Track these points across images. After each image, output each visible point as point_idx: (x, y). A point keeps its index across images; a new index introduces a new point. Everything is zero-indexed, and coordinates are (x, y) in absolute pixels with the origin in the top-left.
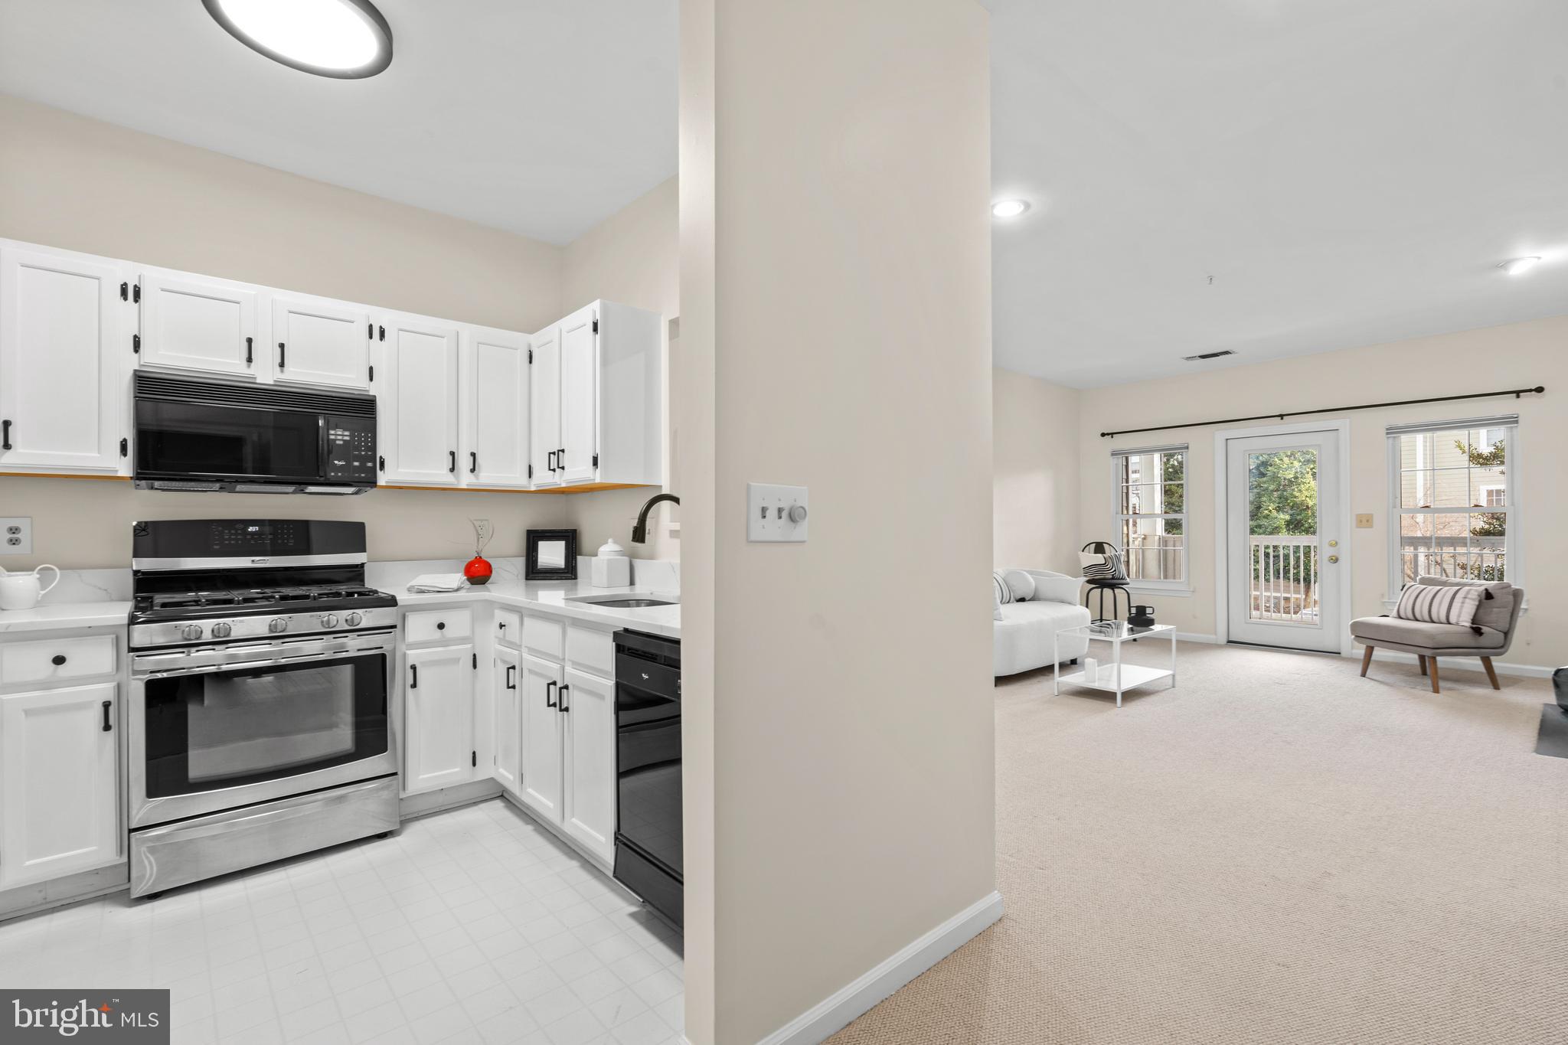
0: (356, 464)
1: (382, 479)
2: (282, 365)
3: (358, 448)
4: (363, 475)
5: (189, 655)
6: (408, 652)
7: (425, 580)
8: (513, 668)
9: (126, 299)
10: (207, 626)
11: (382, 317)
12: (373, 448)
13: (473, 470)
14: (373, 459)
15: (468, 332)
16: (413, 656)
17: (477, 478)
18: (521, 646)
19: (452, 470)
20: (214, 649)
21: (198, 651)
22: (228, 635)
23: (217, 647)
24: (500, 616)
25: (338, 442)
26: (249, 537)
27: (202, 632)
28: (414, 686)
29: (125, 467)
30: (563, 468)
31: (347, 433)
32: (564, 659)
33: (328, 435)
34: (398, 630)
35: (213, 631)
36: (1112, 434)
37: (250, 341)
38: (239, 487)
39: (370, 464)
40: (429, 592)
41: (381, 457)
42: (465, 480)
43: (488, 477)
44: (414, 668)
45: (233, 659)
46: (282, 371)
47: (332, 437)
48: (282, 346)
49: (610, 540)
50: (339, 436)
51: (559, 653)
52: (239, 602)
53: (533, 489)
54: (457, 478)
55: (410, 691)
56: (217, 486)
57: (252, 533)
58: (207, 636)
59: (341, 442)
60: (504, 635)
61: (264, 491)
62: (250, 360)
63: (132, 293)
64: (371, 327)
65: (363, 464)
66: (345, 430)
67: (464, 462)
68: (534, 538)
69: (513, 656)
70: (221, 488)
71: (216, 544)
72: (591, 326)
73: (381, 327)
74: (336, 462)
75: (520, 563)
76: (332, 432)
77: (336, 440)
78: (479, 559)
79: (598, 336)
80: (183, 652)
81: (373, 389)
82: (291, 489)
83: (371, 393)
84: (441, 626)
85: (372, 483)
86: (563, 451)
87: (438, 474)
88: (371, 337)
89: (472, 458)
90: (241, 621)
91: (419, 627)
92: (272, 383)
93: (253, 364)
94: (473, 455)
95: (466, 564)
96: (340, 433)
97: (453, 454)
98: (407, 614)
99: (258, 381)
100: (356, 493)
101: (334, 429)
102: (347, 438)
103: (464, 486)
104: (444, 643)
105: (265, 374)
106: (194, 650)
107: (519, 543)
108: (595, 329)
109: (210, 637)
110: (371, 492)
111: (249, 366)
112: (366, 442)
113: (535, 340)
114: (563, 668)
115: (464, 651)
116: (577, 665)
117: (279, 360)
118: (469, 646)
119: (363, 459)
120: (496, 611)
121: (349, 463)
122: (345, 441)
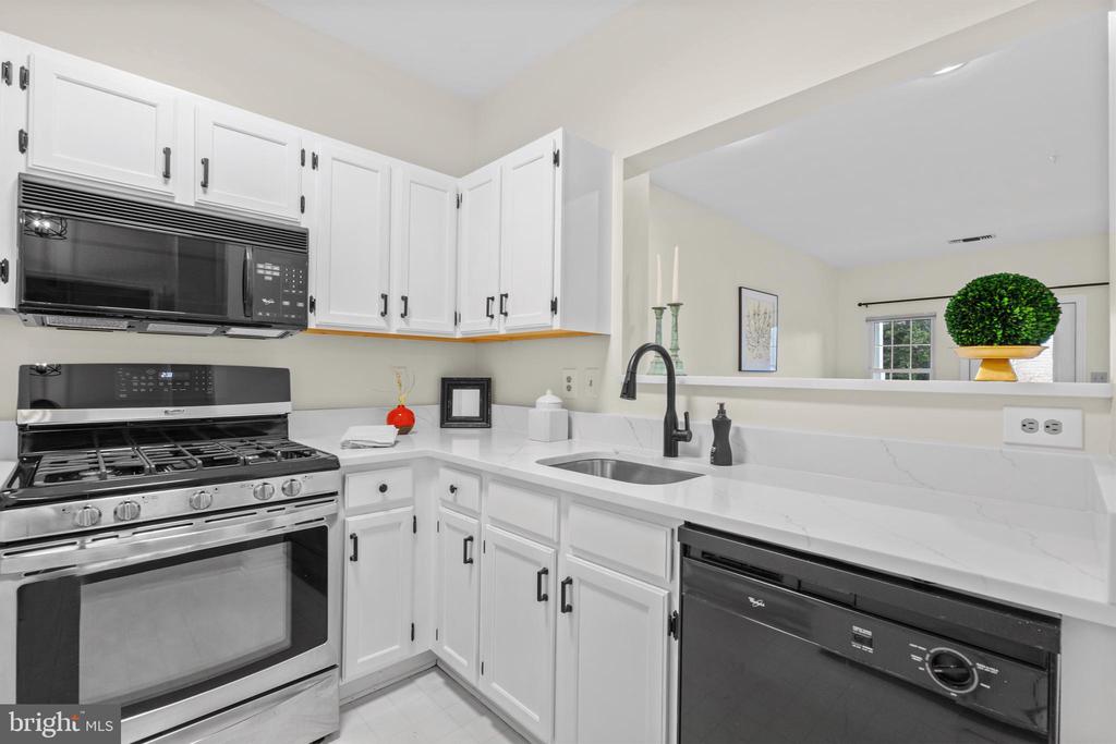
0: (286, 303)
1: (314, 321)
2: (205, 185)
3: (287, 286)
4: (293, 316)
5: (82, 547)
6: (348, 519)
7: (357, 433)
8: (471, 539)
9: (10, 83)
10: (107, 507)
11: (317, 143)
12: (305, 287)
13: (404, 315)
14: (304, 298)
15: (402, 169)
16: (354, 523)
17: (407, 323)
18: (480, 514)
19: (384, 314)
20: (117, 536)
21: (94, 540)
22: (137, 516)
23: (121, 534)
24: (449, 477)
25: (267, 278)
26: (161, 384)
27: (100, 515)
28: (354, 558)
29: (5, 296)
30: (506, 314)
31: (277, 268)
32: (558, 543)
33: (256, 269)
34: (338, 497)
35: (115, 512)
36: (866, 304)
37: (167, 152)
38: (152, 326)
39: (301, 305)
40: (365, 447)
41: (311, 298)
42: (396, 325)
43: (418, 323)
44: (354, 537)
45: (141, 548)
46: (205, 192)
47: (261, 272)
48: (205, 162)
49: (549, 392)
50: (269, 270)
51: (550, 533)
52: (151, 472)
53: (458, 336)
54: (388, 322)
55: (349, 565)
56: (125, 324)
57: (165, 381)
58: (108, 520)
59: (271, 279)
60: (455, 500)
61: (180, 331)
62: (167, 175)
63: (17, 77)
64: (303, 151)
65: (293, 304)
66: (275, 264)
67: (396, 307)
68: (448, 386)
69: (470, 524)
70: (129, 327)
71: (123, 393)
72: (551, 158)
73: (314, 154)
74: (264, 300)
75: (435, 411)
76: (260, 266)
77: (264, 275)
78: (401, 408)
79: (559, 170)
80: (74, 543)
81: (304, 222)
82: (211, 329)
83: (303, 226)
84: (383, 488)
85: (302, 325)
86: (506, 296)
87: (371, 320)
88: (303, 164)
89: (403, 302)
90: (153, 497)
91: (359, 491)
92: (193, 205)
93: (171, 181)
94: (405, 299)
95: (388, 413)
96: (269, 268)
97: (385, 297)
98: (347, 475)
99: (176, 201)
100: (281, 337)
101: (263, 263)
102: (277, 274)
103: (393, 332)
104: (385, 507)
105: (184, 194)
106: (89, 539)
108: (556, 161)
109: (113, 520)
110: (298, 336)
111: (166, 183)
112: (297, 279)
113: (463, 184)
114: (557, 553)
115: (405, 514)
116: (580, 553)
117: (201, 179)
118: (410, 508)
119: (293, 299)
120: (442, 471)
121: (278, 302)
122: (274, 277)
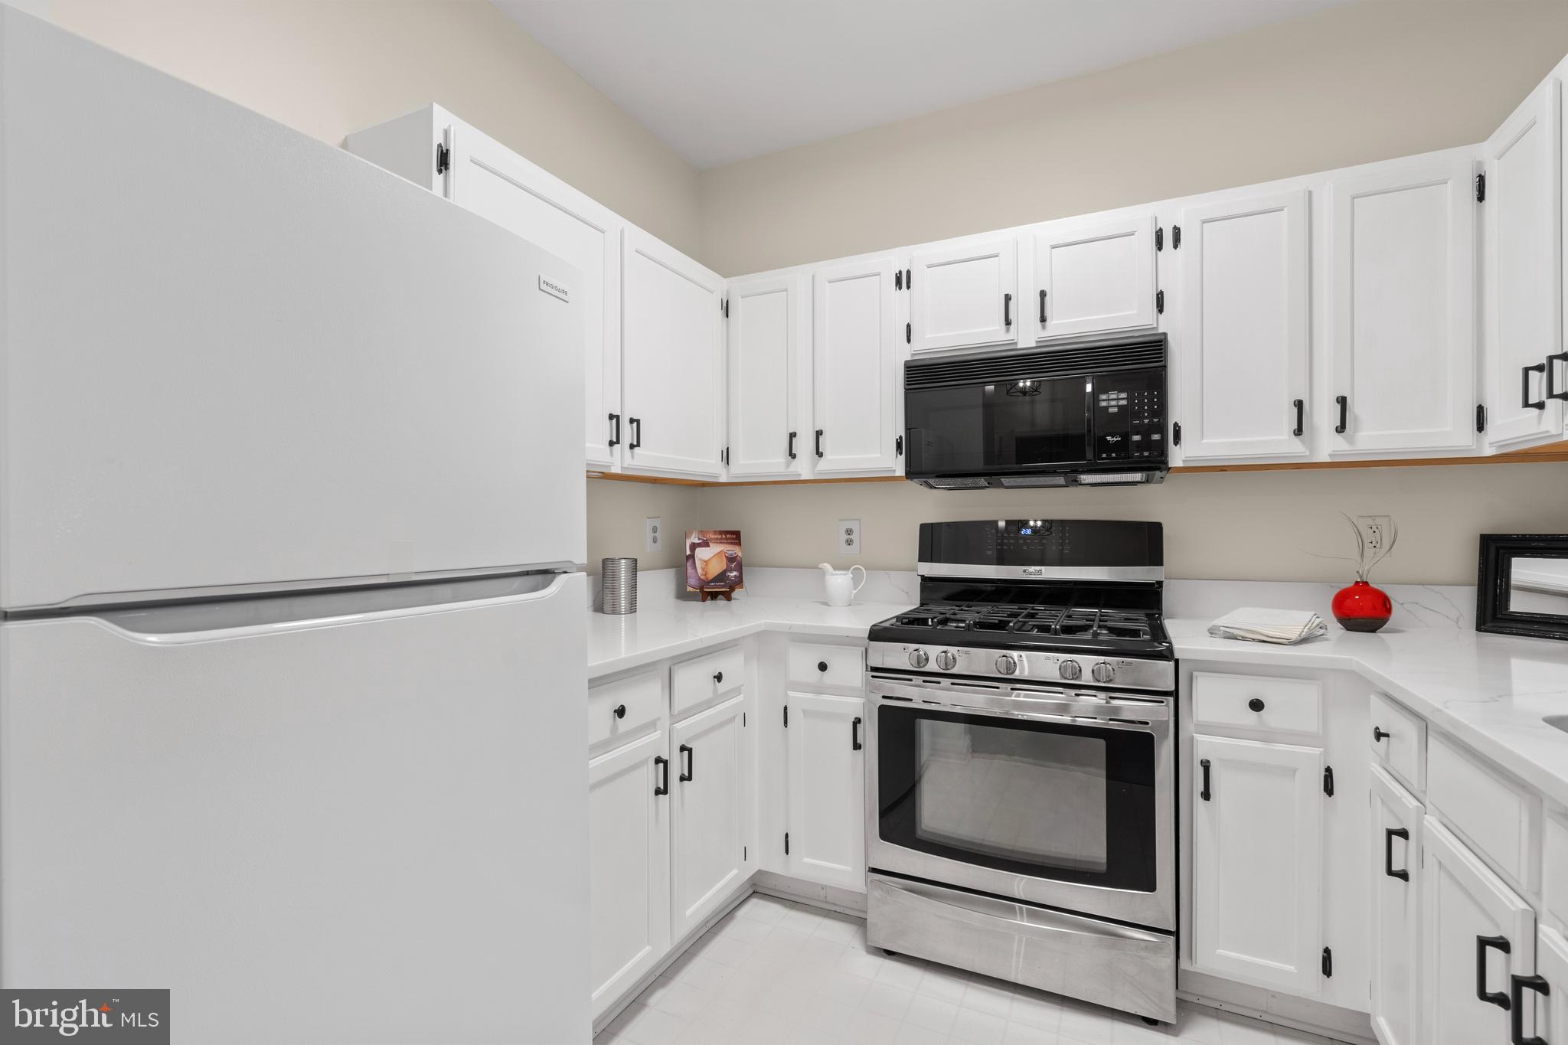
0: (1137, 437)
1: (1177, 457)
3: (1138, 415)
4: (1148, 454)
5: (917, 685)
6: (1198, 737)
7: (1244, 617)
8: (1403, 834)
9: (900, 288)
12: (1160, 409)
13: (1341, 428)
14: (1162, 429)
16: (1208, 745)
17: (1351, 441)
19: (1299, 431)
20: (938, 682)
21: (924, 681)
22: (955, 667)
23: (943, 681)
24: (1383, 715)
25: (1111, 410)
26: (1021, 541)
27: (927, 659)
28: (1206, 795)
29: (897, 466)
31: (1123, 395)
33: (1098, 402)
35: (938, 660)
37: (1007, 299)
38: (1005, 481)
39: (1156, 437)
40: (1244, 639)
41: (1176, 425)
42: (1327, 446)
43: (1371, 439)
44: (1206, 766)
46: (1044, 327)
47: (1104, 404)
48: (1042, 294)
50: (1114, 400)
51: (1523, 872)
54: (1311, 446)
56: (985, 481)
57: (1026, 537)
58: (933, 665)
59: (1116, 410)
61: (1049, 483)
62: (1008, 323)
63: (902, 280)
64: (1160, 232)
65: (1147, 438)
66: (1120, 391)
67: (1324, 415)
68: (1499, 551)
70: (989, 483)
71: (989, 550)
73: (1174, 228)
74: (1109, 438)
76: (1104, 397)
77: (1107, 408)
78: (1362, 587)
80: (909, 679)
81: (1165, 325)
82: (1062, 480)
83: (1160, 332)
84: (1256, 705)
85: (1163, 464)
87: (1273, 443)
88: (1161, 247)
89: (1338, 408)
91: (1216, 700)
92: (1034, 345)
93: (1012, 326)
94: (1342, 401)
95: (1338, 590)
96: (1114, 396)
97: (1299, 405)
98: (1195, 674)
99: (1019, 347)
101: (1106, 392)
102: (1124, 402)
103: (1323, 457)
104: (1263, 736)
105: (1027, 337)
106: (921, 679)
107: (1464, 561)
109: (937, 666)
110: (1165, 479)
111: (1008, 330)
112: (1151, 403)
115: (1310, 761)
117: (1039, 314)
118: (1317, 751)
119: (1146, 432)
120: (1375, 701)
121: (1126, 437)
122: (1118, 406)
